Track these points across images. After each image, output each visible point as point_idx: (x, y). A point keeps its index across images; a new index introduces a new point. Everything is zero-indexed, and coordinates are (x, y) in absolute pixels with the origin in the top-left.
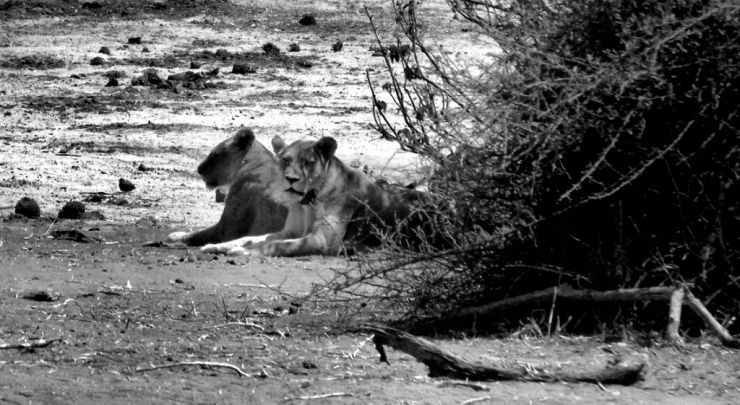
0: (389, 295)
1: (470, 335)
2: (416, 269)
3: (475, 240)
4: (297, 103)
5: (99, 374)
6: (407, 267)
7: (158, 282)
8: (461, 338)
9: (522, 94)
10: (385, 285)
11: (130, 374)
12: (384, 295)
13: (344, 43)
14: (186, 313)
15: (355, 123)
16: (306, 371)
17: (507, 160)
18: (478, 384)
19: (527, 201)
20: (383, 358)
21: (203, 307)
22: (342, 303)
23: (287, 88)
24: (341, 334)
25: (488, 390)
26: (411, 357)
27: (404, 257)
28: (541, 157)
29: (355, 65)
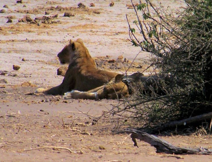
0: (137, 116)
1: (175, 134)
2: (150, 104)
3: (176, 91)
4: (93, 30)
5: (7, 152)
6: (145, 103)
7: (32, 111)
8: (170, 136)
9: (197, 25)
10: (136, 112)
11: (20, 152)
12: (135, 116)
13: (115, 3)
14: (46, 125)
15: (120, 39)
16: (100, 150)
17: (191, 54)
18: (179, 156)
19: (200, 73)
20: (136, 145)
21: (53, 122)
22: (116, 120)
23: (89, 23)
24: (116, 134)
25: (183, 158)
26: (148, 144)
27: (144, 99)
28: (206, 53)
29: (120, 13)
